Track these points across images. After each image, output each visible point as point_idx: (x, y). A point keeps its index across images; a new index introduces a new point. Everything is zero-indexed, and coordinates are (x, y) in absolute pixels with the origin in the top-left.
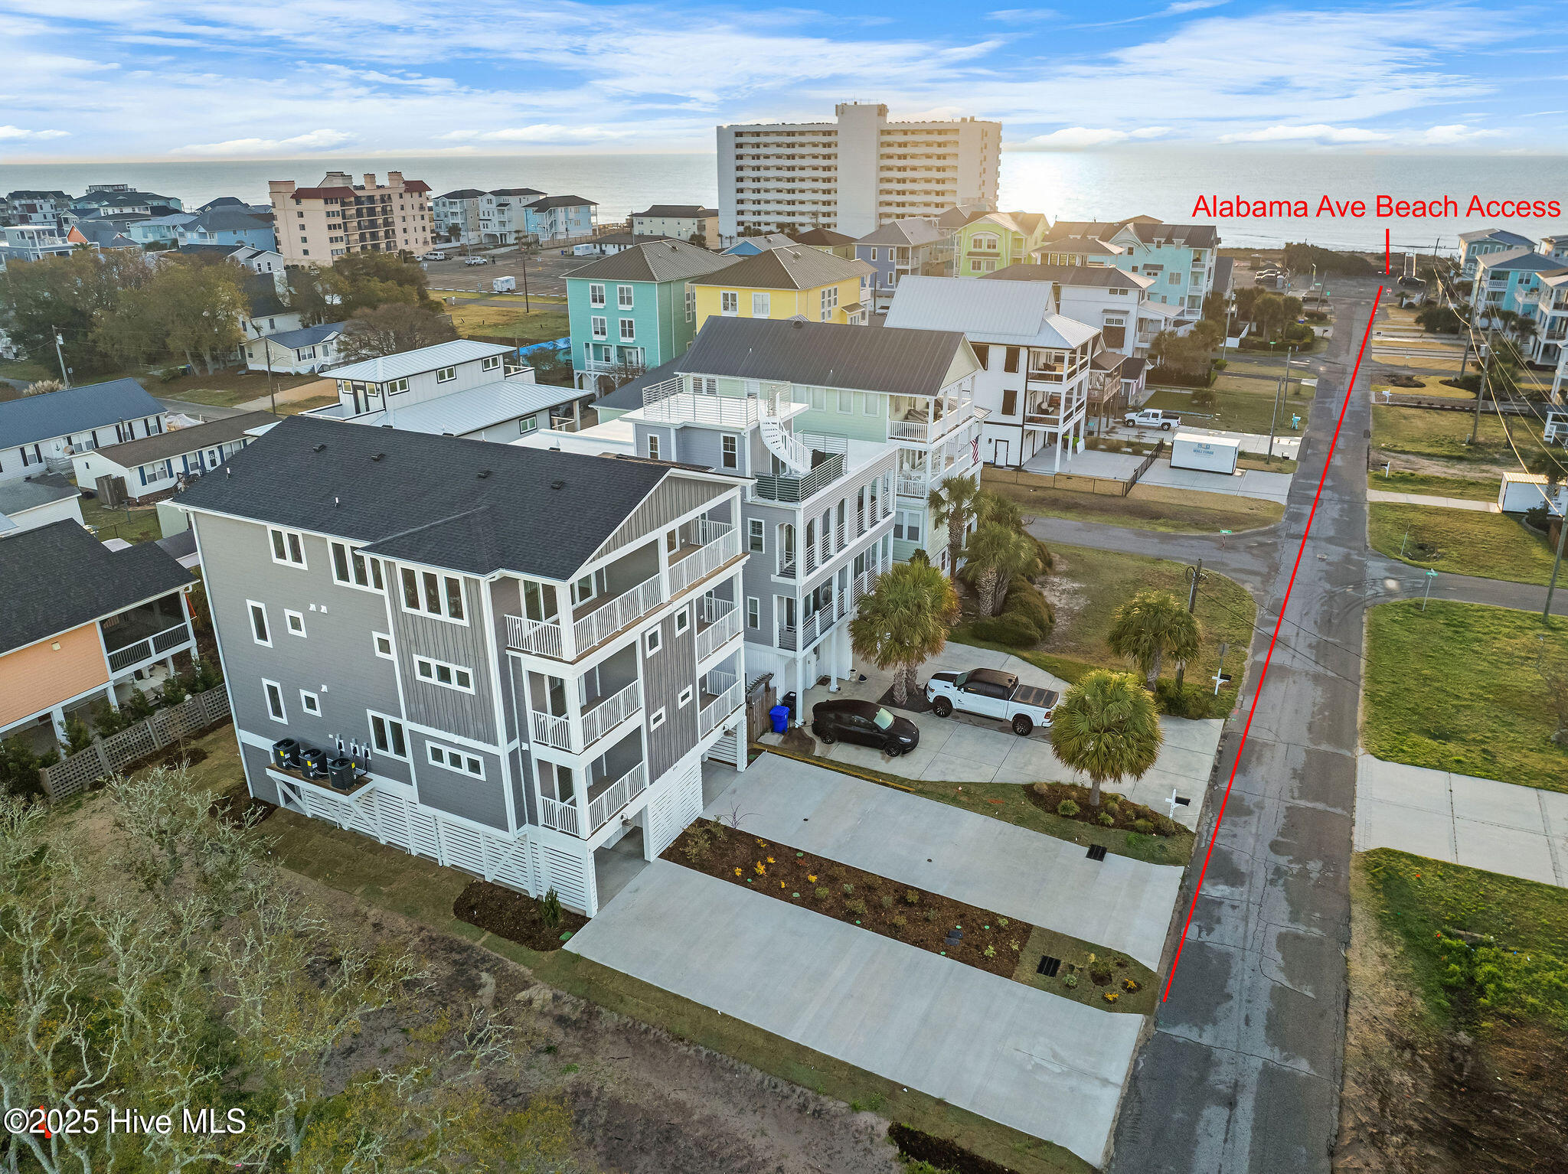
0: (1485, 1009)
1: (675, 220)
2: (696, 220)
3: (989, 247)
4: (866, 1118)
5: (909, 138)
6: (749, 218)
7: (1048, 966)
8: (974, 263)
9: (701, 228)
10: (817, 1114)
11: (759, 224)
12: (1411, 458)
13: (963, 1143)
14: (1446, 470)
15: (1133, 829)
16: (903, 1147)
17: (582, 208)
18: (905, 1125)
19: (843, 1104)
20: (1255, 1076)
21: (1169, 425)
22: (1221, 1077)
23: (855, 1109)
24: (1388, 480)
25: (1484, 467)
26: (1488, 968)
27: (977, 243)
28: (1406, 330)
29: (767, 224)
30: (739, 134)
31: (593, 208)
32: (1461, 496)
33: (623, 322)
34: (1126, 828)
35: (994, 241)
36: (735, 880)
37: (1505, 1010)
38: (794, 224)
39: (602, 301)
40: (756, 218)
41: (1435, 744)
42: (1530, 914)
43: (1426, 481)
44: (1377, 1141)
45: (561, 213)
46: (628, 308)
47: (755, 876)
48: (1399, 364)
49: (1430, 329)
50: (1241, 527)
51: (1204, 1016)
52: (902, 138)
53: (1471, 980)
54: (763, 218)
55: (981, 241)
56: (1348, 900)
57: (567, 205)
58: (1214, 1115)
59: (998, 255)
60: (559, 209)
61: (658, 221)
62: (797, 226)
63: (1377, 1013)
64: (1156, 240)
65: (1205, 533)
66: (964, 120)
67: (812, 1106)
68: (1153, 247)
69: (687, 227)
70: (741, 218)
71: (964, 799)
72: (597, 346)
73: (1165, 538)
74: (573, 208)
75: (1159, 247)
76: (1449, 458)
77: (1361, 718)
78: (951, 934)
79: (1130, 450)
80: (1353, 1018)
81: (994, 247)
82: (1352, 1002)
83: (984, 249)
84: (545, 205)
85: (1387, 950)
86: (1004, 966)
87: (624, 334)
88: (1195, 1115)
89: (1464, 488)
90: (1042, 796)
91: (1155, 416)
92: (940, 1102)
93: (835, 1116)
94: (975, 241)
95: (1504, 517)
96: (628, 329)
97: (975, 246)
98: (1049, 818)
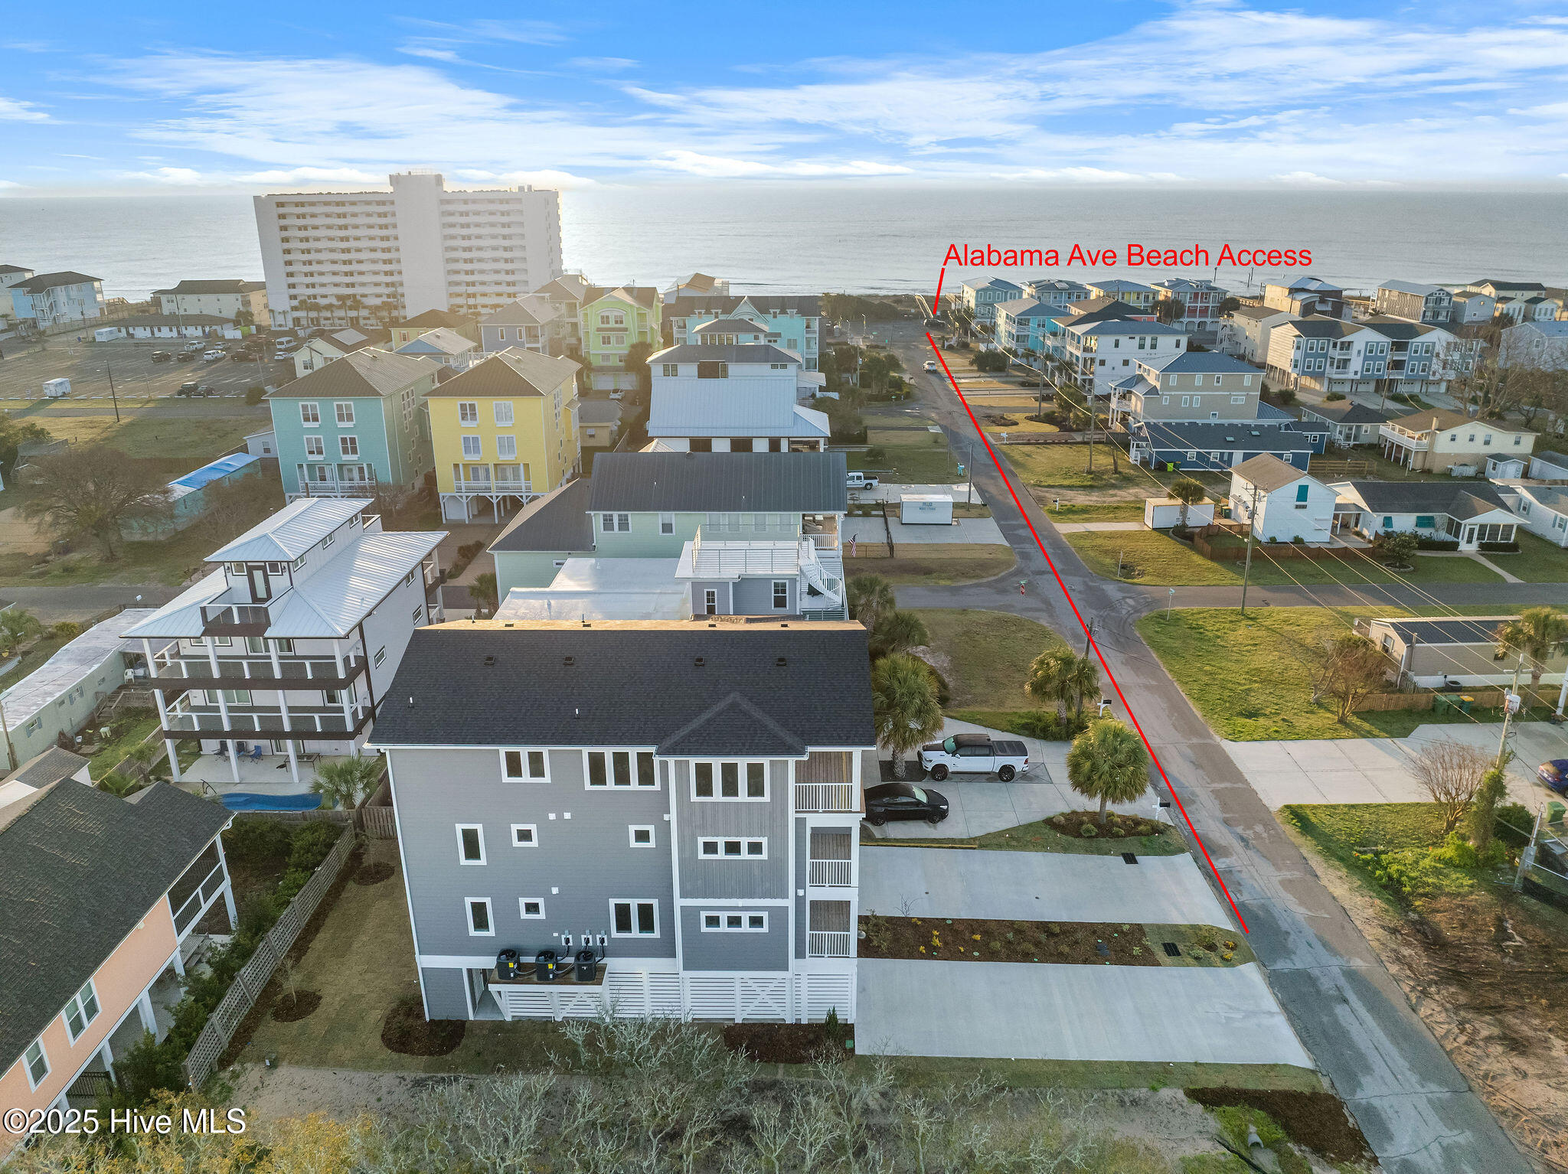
0: (1409, 894)
1: (213, 297)
2: (239, 296)
3: (616, 322)
4: (1165, 1093)
5: (470, 207)
6: (302, 291)
7: (1171, 950)
8: (604, 338)
9: (247, 303)
10: (1135, 1102)
11: (315, 297)
12: (1058, 490)
13: (1232, 1085)
14: (1088, 498)
15: (1140, 834)
16: (1204, 1103)
17: (84, 286)
18: (1191, 1087)
19: (1144, 1090)
20: (1343, 978)
21: (871, 484)
22: (1326, 985)
23: (1154, 1089)
24: (1059, 513)
25: (1111, 492)
26: (1395, 867)
27: (605, 319)
28: (964, 371)
29: (325, 296)
30: (280, 205)
31: (96, 284)
32: (1116, 519)
33: (344, 440)
34: (1134, 835)
35: (621, 317)
36: (922, 957)
37: (1421, 891)
38: (354, 296)
39: (315, 419)
40: (311, 291)
41: (1250, 721)
42: (1389, 826)
43: (1085, 510)
44: (1425, 993)
45: (60, 293)
46: (350, 425)
47: (935, 948)
48: (985, 404)
49: (982, 369)
50: (996, 571)
51: (1287, 953)
52: (463, 208)
53: (1390, 878)
54: (318, 291)
55: (608, 317)
56: (1297, 848)
57: (67, 283)
58: (1340, 1010)
59: (626, 330)
60: (59, 288)
61: (192, 298)
62: (358, 297)
63: (1365, 915)
64: (772, 311)
65: (975, 581)
66: (521, 189)
67: (1126, 1099)
68: (770, 317)
69: (229, 305)
70: (293, 291)
71: (1014, 843)
72: (311, 467)
73: (954, 591)
74: (74, 286)
75: (775, 317)
76: (1084, 487)
77: (1198, 714)
78: (1097, 947)
79: (860, 512)
80: (1357, 923)
81: (621, 322)
82: (1350, 914)
83: (612, 324)
84: (39, 285)
85: (1340, 874)
86: (1147, 959)
87: (345, 451)
88: (1332, 1014)
89: (1114, 512)
90: (1063, 826)
91: (859, 478)
92: (1196, 1064)
93: (1147, 1100)
94: (602, 317)
95: (1155, 534)
96: (350, 446)
97: (603, 323)
98: (1078, 841)
